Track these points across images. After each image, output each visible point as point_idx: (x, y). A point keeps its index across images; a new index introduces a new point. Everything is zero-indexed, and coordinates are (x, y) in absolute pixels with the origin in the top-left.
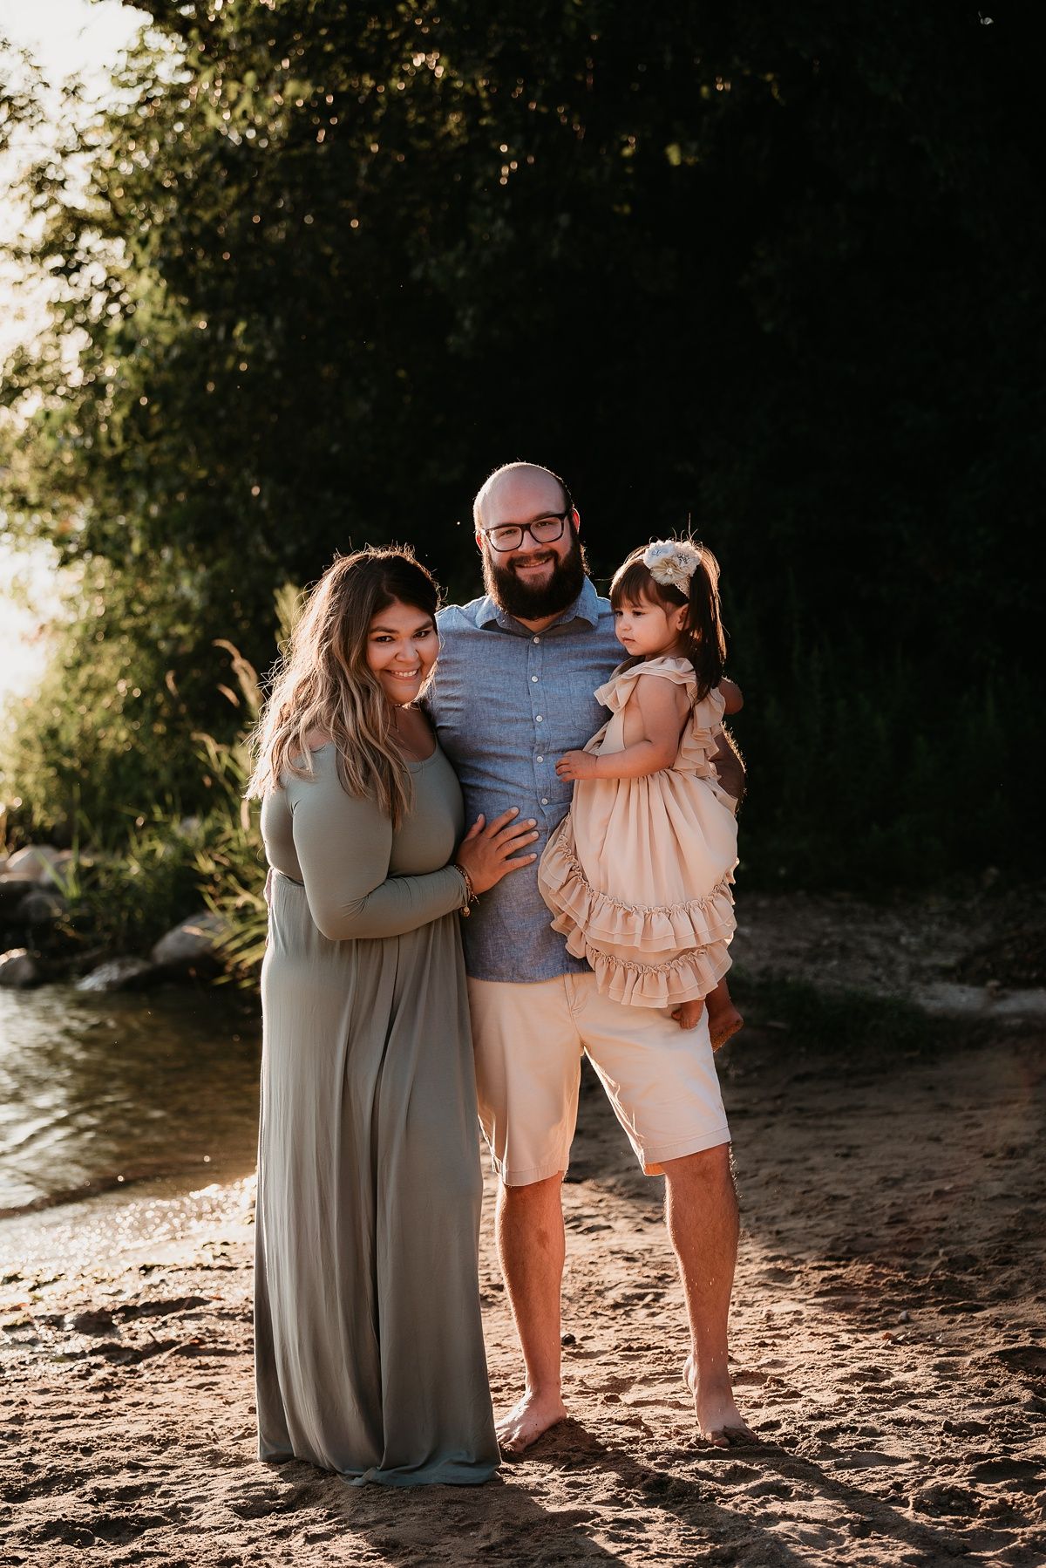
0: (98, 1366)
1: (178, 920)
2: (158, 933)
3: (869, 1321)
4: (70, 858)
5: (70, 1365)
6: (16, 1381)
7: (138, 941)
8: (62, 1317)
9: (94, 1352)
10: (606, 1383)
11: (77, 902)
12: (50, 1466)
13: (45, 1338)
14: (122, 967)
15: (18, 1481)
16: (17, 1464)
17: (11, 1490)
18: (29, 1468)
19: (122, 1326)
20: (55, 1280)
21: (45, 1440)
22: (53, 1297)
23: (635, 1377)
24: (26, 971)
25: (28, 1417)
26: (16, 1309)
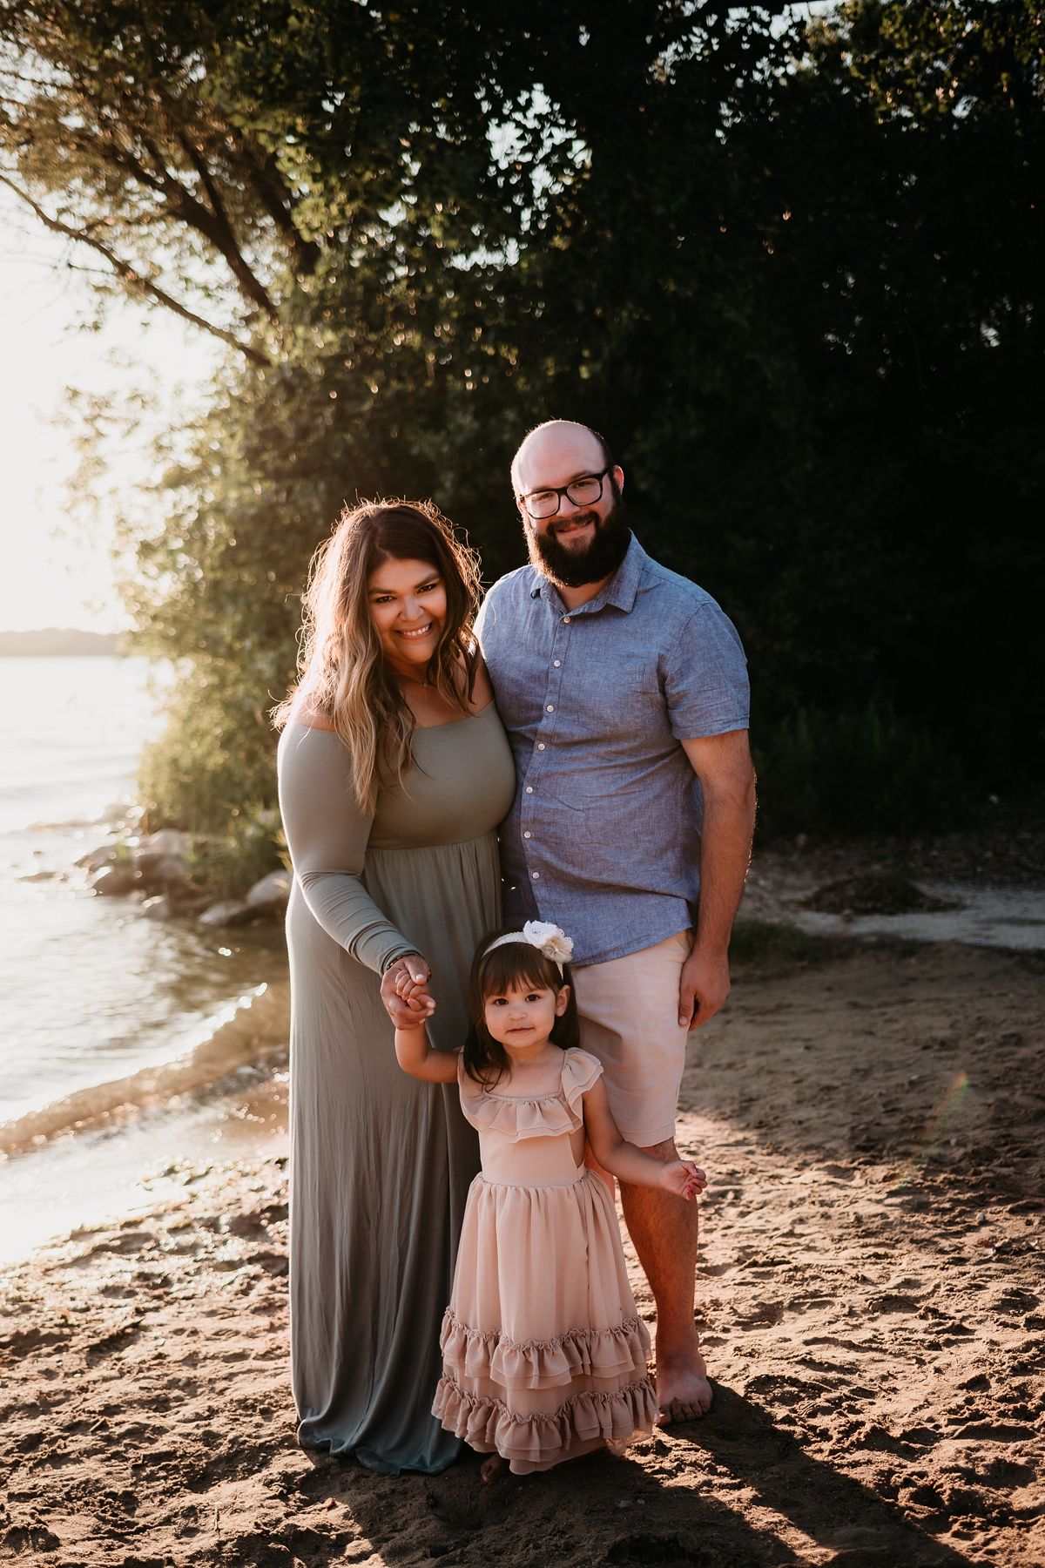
0: (256, 1278)
1: (261, 876)
2: (248, 885)
3: (951, 1223)
4: (189, 839)
5: (230, 1276)
6: (184, 1298)
7: (238, 891)
8: (217, 1219)
9: (251, 1261)
10: (757, 1310)
11: (194, 866)
12: (231, 1436)
13: (205, 1243)
14: (227, 907)
15: (199, 1457)
16: (196, 1431)
17: (193, 1471)
18: (210, 1438)
19: (271, 1226)
20: (207, 1173)
21: (221, 1392)
22: (208, 1193)
23: (781, 1303)
24: (164, 911)
25: (201, 1356)
26: (177, 1209)
